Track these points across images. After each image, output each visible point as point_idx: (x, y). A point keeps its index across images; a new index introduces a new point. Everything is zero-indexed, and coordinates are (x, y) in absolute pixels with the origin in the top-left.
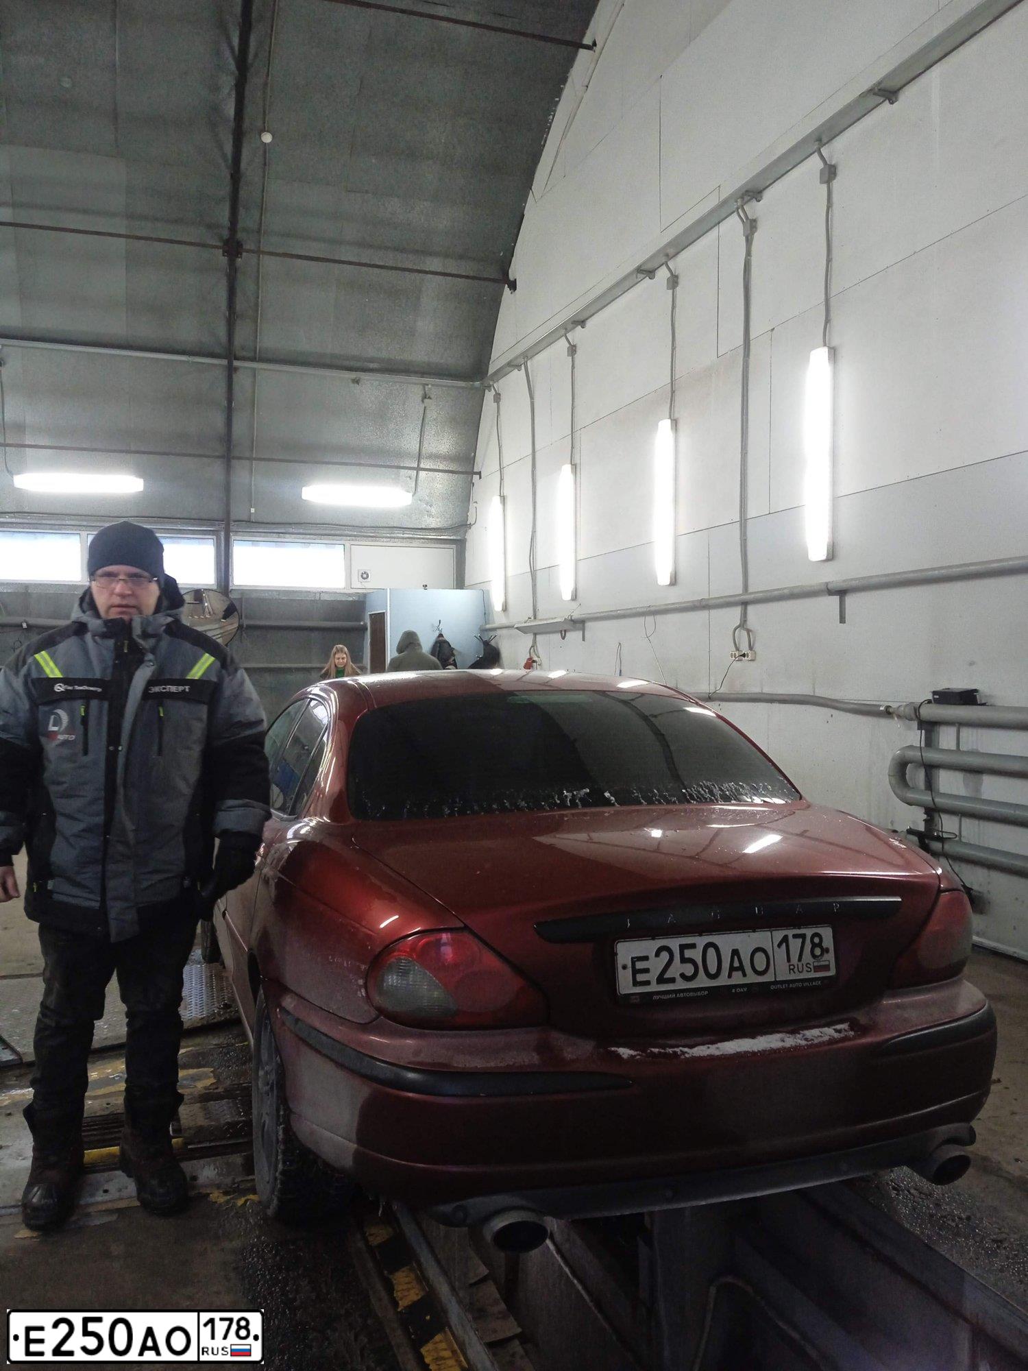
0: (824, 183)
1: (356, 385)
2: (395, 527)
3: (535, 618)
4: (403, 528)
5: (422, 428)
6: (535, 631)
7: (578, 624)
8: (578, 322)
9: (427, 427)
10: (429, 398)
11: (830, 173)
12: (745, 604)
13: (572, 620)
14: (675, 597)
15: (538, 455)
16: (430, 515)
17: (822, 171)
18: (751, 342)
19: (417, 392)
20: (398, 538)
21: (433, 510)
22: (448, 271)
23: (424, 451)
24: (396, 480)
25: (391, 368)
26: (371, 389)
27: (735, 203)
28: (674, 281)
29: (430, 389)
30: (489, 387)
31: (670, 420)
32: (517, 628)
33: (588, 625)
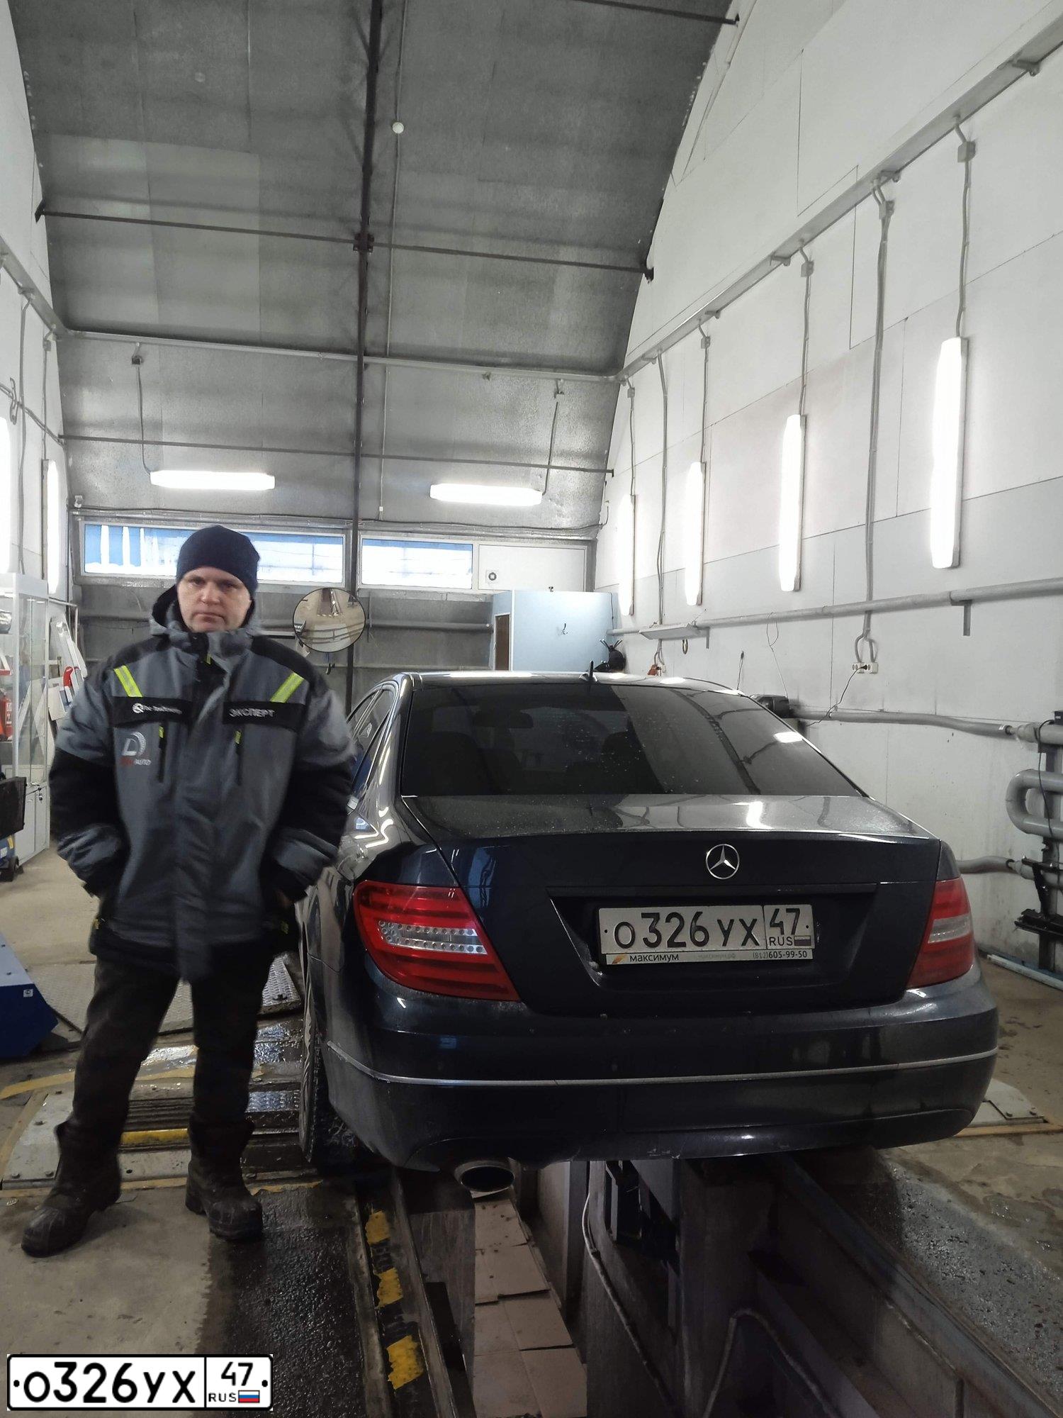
0: (962, 161)
1: (487, 380)
2: (523, 527)
3: (661, 623)
4: (533, 528)
5: (553, 425)
6: (662, 638)
7: (702, 630)
8: (711, 312)
9: (559, 423)
10: (561, 393)
11: (969, 150)
12: (869, 613)
13: (695, 626)
14: (799, 604)
15: (669, 451)
16: (560, 515)
17: (960, 149)
18: (884, 333)
19: (550, 386)
20: (528, 538)
21: (565, 510)
22: (584, 261)
23: (555, 449)
24: (526, 479)
25: (521, 363)
26: (503, 384)
27: (871, 184)
28: (809, 268)
29: (562, 384)
30: (624, 381)
31: (798, 417)
32: (641, 633)
33: (713, 632)
